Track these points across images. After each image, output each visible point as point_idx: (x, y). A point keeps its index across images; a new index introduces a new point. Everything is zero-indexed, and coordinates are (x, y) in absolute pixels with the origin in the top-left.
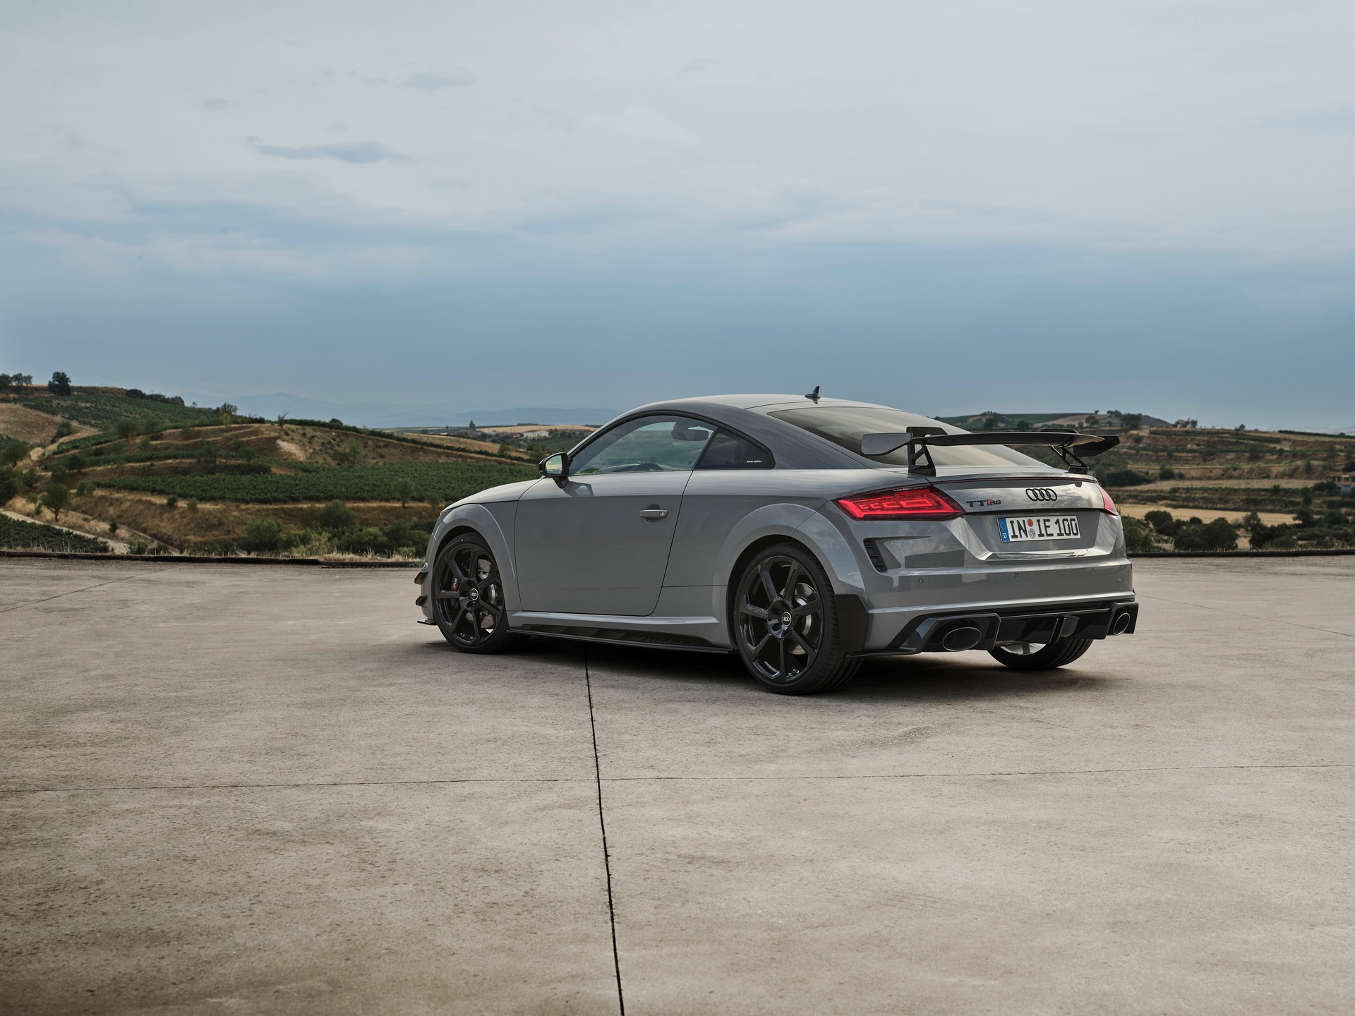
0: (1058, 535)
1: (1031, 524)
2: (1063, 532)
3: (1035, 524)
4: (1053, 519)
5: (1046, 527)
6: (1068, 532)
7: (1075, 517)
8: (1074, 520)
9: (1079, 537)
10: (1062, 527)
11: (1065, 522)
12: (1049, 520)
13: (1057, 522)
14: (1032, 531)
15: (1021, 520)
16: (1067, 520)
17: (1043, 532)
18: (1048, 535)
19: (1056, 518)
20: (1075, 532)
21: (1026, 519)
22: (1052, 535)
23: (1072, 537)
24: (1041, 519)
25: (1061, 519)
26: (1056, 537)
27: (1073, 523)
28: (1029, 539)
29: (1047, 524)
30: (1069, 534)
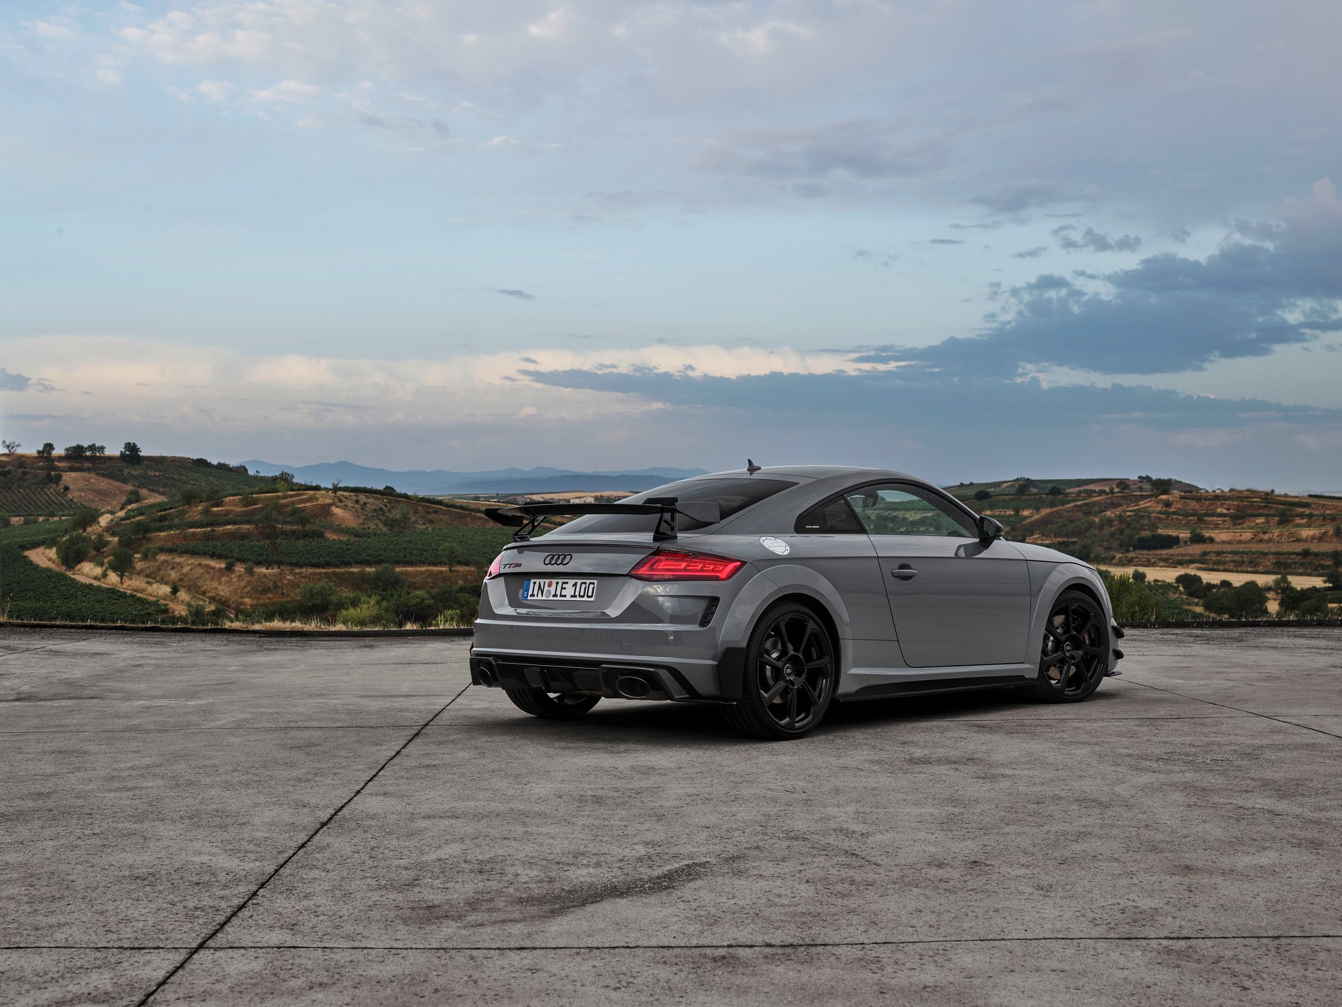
0: (572, 596)
1: (550, 585)
2: (577, 594)
3: (554, 585)
4: (571, 582)
5: (562, 588)
6: (582, 594)
7: (595, 581)
8: (593, 583)
9: (592, 599)
10: (578, 589)
11: (583, 586)
12: (567, 583)
13: (575, 584)
14: (549, 592)
15: (542, 581)
16: (585, 583)
17: (558, 593)
18: (561, 596)
19: (573, 582)
20: (590, 594)
21: (547, 581)
22: (565, 596)
23: (585, 599)
24: (560, 581)
25: (579, 582)
26: (568, 598)
27: (591, 586)
28: (544, 598)
29: (564, 586)
30: (583, 596)
